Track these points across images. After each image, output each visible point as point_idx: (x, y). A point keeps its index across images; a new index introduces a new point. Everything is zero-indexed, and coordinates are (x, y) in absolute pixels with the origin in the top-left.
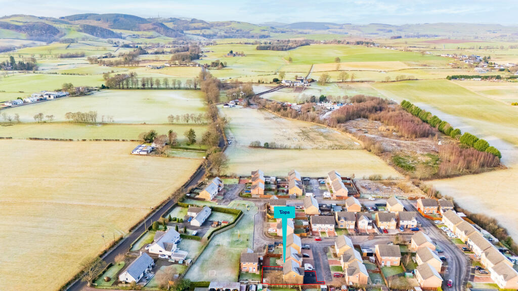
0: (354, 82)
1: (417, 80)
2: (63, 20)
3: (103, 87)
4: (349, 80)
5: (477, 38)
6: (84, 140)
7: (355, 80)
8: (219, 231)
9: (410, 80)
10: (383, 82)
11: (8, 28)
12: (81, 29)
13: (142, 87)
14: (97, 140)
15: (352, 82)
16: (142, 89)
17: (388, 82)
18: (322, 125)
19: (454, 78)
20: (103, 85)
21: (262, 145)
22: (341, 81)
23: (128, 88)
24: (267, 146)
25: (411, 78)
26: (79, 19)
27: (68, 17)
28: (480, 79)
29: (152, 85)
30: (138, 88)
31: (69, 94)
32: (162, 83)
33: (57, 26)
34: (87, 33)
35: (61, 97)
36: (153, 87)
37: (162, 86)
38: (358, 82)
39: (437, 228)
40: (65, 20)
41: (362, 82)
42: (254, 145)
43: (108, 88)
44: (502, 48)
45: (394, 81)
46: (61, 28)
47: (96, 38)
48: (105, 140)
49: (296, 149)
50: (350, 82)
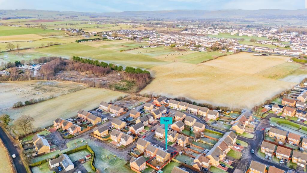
0: (20, 50)
1: (60, 44)
4: (16, 48)
5: (55, 19)
7: (20, 48)
9: (56, 44)
10: (40, 48)
15: (19, 50)
17: (43, 47)
18: (42, 80)
19: (79, 41)
21: (24, 103)
22: (9, 50)
24: (28, 103)
25: (57, 44)
28: (91, 41)
38: (23, 49)
39: (171, 109)
41: (26, 49)
42: (16, 106)
44: (77, 24)
45: (47, 46)
49: (50, 99)
50: (17, 50)
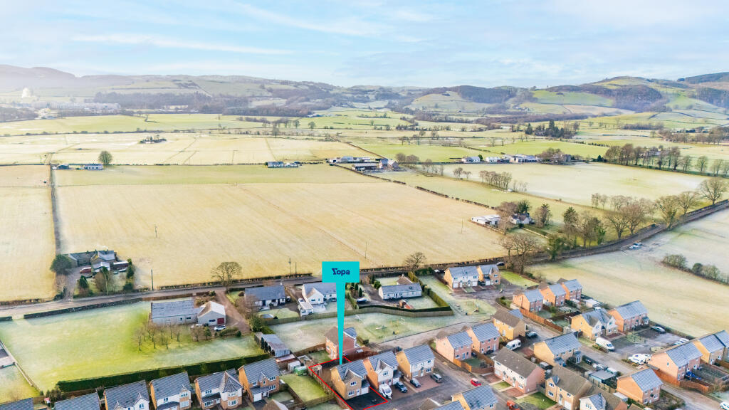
2: (681, 82)
3: (600, 160)
6: (457, 199)
8: (385, 310)
11: (595, 93)
12: (696, 94)
13: (658, 166)
14: (468, 201)
16: (656, 168)
20: (599, 157)
21: (691, 265)
23: (636, 164)
24: (697, 271)
26: (705, 81)
27: (689, 79)
29: (676, 166)
30: (650, 167)
31: (544, 161)
32: (694, 162)
33: (661, 90)
34: (703, 100)
35: (528, 161)
36: (677, 168)
37: (693, 169)
40: (684, 83)
42: (671, 262)
43: (605, 161)
46: (667, 93)
47: (716, 107)
48: (476, 203)
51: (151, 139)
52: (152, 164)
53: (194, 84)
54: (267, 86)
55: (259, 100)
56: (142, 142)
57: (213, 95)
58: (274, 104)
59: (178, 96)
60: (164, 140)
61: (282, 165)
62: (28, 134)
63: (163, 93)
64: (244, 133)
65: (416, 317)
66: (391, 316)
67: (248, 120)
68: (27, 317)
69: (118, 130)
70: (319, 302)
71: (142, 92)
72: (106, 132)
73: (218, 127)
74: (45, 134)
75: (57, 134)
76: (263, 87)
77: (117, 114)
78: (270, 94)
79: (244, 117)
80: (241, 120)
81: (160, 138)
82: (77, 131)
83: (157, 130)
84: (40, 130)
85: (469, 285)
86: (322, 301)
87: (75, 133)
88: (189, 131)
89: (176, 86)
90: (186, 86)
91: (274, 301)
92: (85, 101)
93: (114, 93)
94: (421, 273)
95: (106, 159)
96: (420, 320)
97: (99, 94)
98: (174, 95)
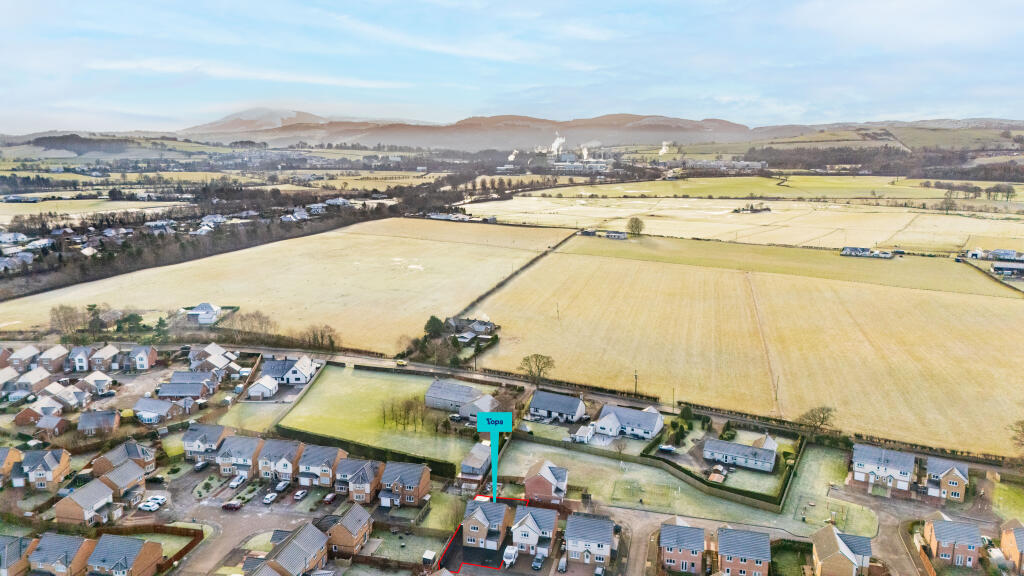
51: (752, 207)
52: (690, 237)
53: (888, 134)
54: (1014, 134)
55: (990, 156)
56: (736, 211)
57: (913, 149)
58: (1012, 161)
59: (855, 152)
60: (768, 209)
61: (867, 253)
62: (625, 197)
63: (836, 147)
64: (901, 206)
65: (711, 494)
66: (676, 481)
67: (939, 186)
68: (358, 367)
69: (724, 196)
70: (611, 434)
71: (807, 146)
72: (710, 197)
73: (869, 195)
74: (643, 196)
75: (656, 197)
76: (1006, 135)
77: (752, 175)
78: (1017, 146)
79: (933, 182)
80: (927, 185)
81: (764, 207)
82: (678, 195)
83: (776, 196)
84: (637, 193)
85: (890, 485)
86: (615, 432)
87: (675, 197)
88: (818, 200)
89: (859, 138)
90: (874, 137)
91: (561, 415)
92: (734, 159)
93: (771, 148)
94: (827, 442)
95: (636, 227)
96: (710, 500)
97: (752, 150)
98: (851, 149)
